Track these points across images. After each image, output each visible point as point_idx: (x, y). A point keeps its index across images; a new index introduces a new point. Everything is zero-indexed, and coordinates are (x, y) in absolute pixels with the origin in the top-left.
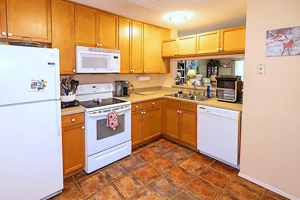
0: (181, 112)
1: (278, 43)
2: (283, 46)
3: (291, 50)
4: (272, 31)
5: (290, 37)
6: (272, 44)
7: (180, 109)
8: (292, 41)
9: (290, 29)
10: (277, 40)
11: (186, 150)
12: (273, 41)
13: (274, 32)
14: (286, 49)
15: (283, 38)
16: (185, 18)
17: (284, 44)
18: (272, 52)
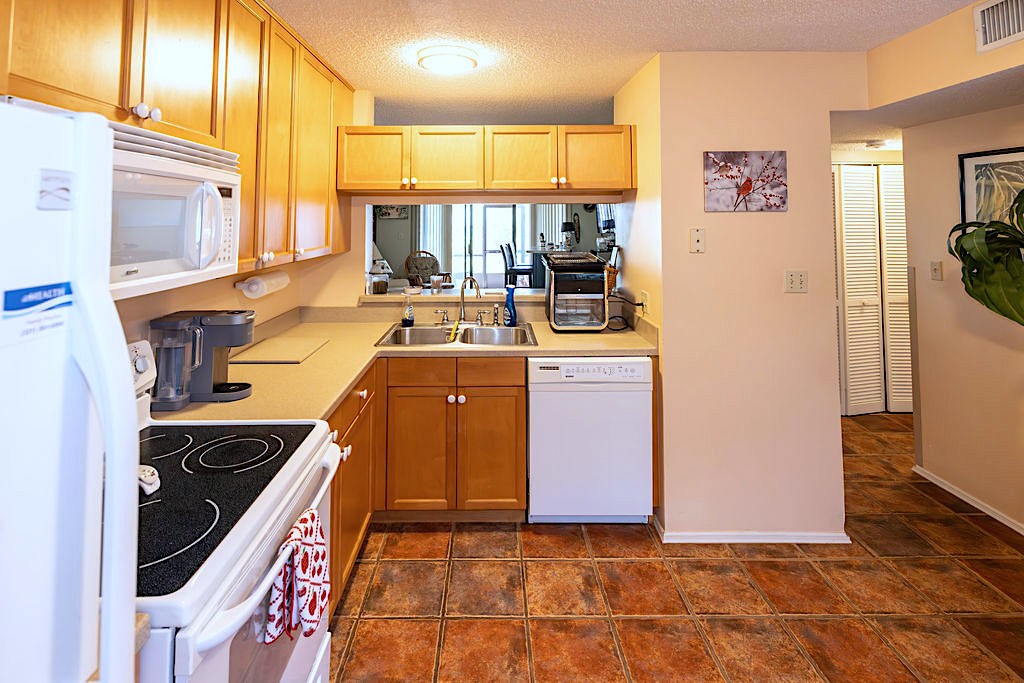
0: (462, 399)
1: (726, 182)
2: (736, 190)
3: (750, 201)
4: (714, 153)
5: (746, 171)
6: (716, 184)
7: (457, 389)
8: (749, 181)
9: (746, 154)
10: (724, 173)
11: (485, 535)
12: (717, 176)
13: (719, 156)
14: (741, 196)
15: (734, 172)
16: (472, 64)
17: (737, 186)
18: (718, 200)
